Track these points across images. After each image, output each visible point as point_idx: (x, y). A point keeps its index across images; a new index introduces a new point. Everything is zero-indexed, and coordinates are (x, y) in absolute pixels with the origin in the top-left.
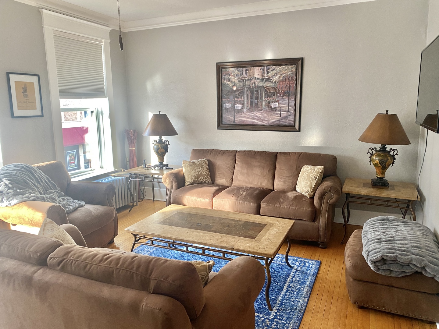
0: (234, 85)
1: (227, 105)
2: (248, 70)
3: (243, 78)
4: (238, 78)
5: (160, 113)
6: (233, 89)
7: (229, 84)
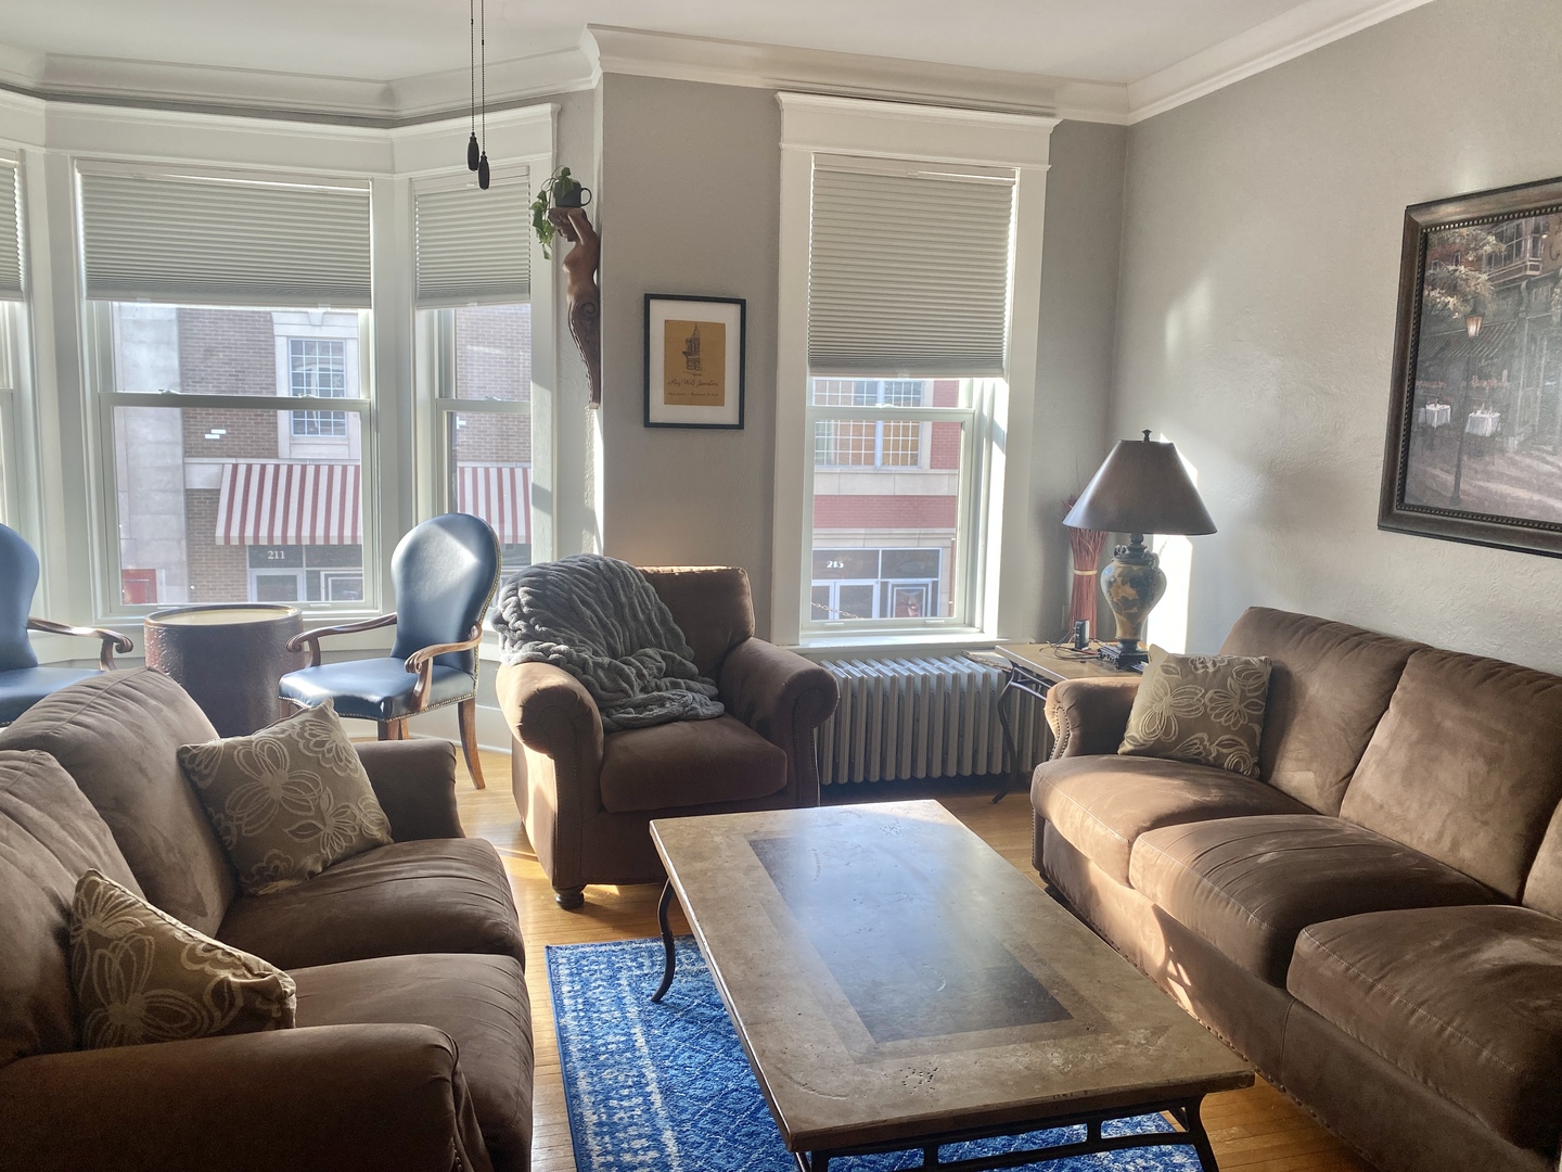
0: (1474, 313)
1: (1432, 413)
2: (1547, 228)
3: (1520, 270)
4: (1495, 271)
5: (1147, 438)
6: (1467, 331)
7: (1451, 306)
